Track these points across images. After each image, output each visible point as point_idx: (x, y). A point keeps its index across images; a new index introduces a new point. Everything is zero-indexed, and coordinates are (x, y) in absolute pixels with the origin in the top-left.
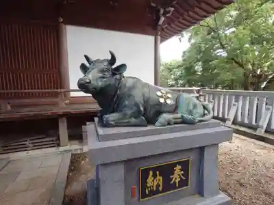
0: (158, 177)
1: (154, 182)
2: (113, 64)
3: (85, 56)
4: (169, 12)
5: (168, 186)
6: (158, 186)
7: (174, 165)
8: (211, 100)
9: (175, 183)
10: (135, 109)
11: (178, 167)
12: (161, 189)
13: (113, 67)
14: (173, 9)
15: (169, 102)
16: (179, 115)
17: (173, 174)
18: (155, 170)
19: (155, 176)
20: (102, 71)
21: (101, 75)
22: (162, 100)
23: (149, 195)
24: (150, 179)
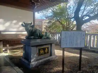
1: (42, 52)
18: (42, 49)
19: (42, 50)
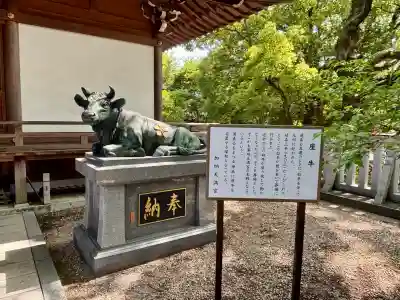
0: (156, 205)
1: (153, 208)
2: (112, 98)
3: (83, 89)
4: (174, 16)
5: (165, 213)
6: (156, 212)
7: (171, 193)
9: (171, 211)
10: (134, 140)
11: (175, 196)
12: (158, 216)
13: (112, 101)
14: (179, 13)
15: (166, 135)
16: (175, 148)
17: (170, 202)
18: (152, 196)
19: (152, 203)
20: (102, 105)
21: (101, 108)
22: (159, 134)
23: (147, 221)
24: (148, 205)
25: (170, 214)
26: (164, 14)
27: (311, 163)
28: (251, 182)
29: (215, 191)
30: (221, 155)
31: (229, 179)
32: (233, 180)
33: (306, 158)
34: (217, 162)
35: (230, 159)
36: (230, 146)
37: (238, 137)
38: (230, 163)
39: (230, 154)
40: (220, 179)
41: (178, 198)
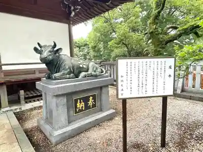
0: (82, 103)
1: (80, 105)
2: (55, 47)
4: (77, 9)
5: (87, 107)
6: (82, 107)
7: (89, 97)
8: (109, 69)
9: (90, 106)
11: (91, 98)
12: (84, 109)
13: (55, 49)
14: (80, 7)
15: (84, 66)
16: (89, 73)
17: (89, 101)
18: (80, 99)
20: (50, 52)
22: (81, 66)
23: (79, 112)
25: (89, 108)
26: (72, 8)
27: (170, 76)
28: (140, 88)
29: (122, 94)
30: (124, 75)
31: (129, 88)
32: (131, 88)
33: (167, 74)
34: (122, 79)
35: (129, 76)
36: (129, 69)
37: (133, 64)
38: (129, 79)
39: (129, 74)
40: (124, 88)
41: (93, 99)
